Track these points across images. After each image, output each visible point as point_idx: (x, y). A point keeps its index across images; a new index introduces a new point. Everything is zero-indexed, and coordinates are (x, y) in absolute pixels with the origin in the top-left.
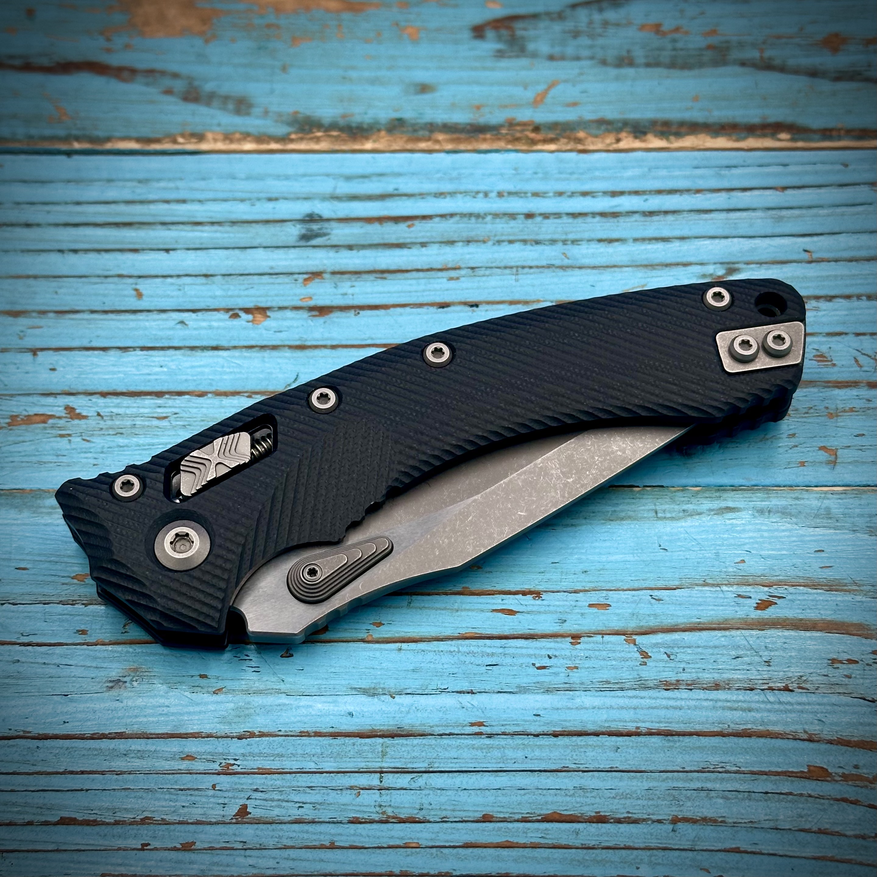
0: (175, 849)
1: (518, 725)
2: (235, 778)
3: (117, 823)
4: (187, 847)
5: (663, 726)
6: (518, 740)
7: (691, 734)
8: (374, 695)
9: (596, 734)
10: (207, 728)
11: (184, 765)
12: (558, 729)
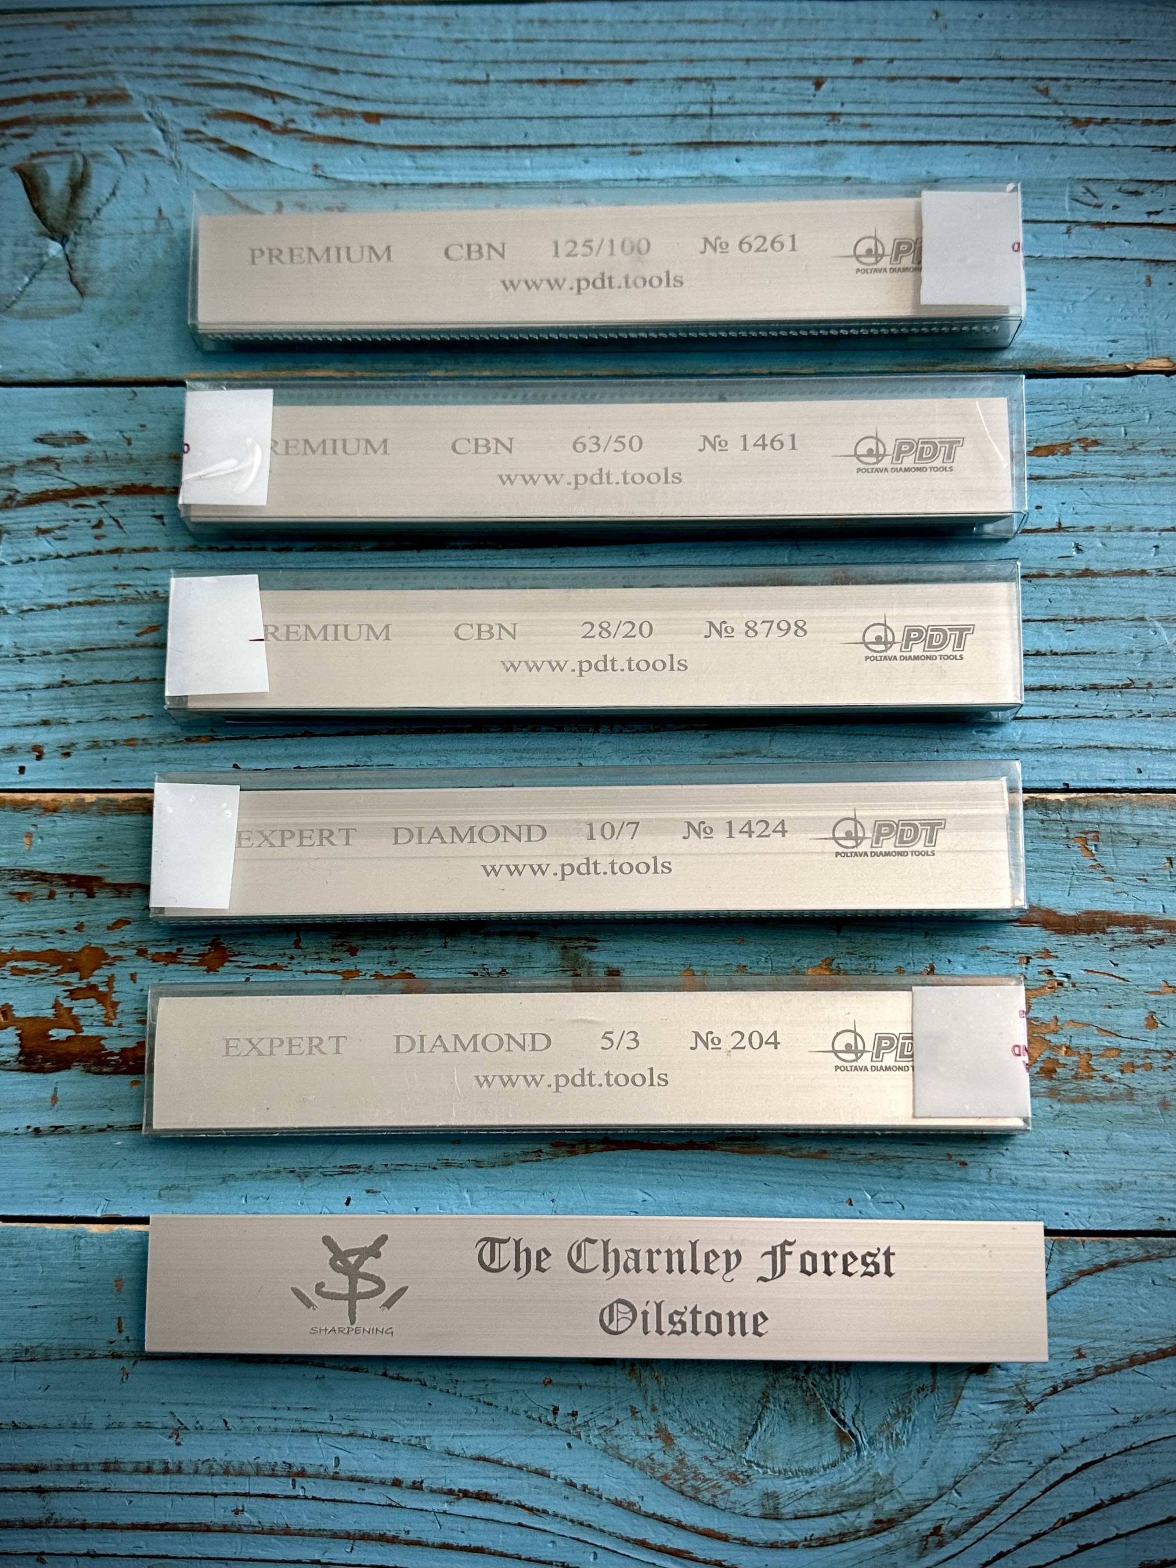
0: (869, 59)
1: (603, 154)
2: (827, 110)
3: (915, 78)
4: (858, 60)
5: (487, 153)
6: (603, 142)
7: (467, 147)
8: (719, 177)
9: (540, 146)
10: (853, 148)
11: (868, 120)
12: (570, 150)
